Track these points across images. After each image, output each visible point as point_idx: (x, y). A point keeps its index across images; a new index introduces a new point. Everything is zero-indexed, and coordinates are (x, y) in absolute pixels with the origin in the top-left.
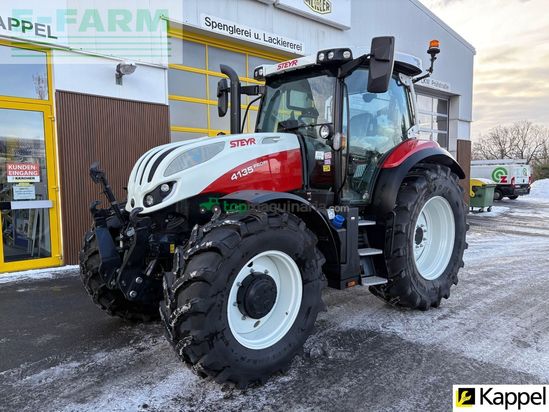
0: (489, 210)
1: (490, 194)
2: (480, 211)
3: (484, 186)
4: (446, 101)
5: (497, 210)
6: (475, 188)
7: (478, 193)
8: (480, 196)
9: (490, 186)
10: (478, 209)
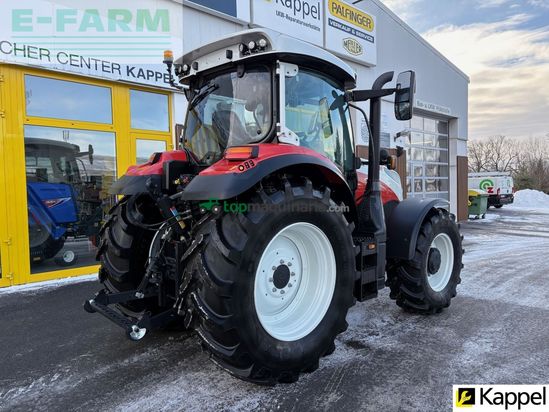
0: (483, 217)
1: (484, 203)
2: (476, 218)
3: (479, 195)
4: (446, 123)
5: (490, 217)
6: (471, 198)
7: (474, 202)
8: (476, 205)
9: (484, 196)
10: (474, 216)
